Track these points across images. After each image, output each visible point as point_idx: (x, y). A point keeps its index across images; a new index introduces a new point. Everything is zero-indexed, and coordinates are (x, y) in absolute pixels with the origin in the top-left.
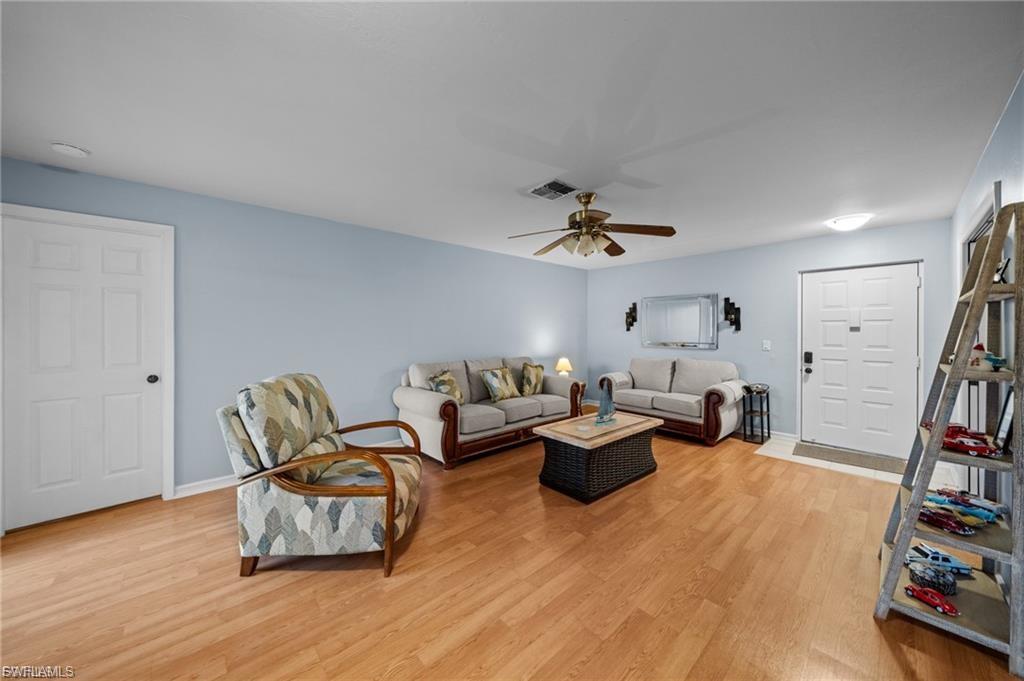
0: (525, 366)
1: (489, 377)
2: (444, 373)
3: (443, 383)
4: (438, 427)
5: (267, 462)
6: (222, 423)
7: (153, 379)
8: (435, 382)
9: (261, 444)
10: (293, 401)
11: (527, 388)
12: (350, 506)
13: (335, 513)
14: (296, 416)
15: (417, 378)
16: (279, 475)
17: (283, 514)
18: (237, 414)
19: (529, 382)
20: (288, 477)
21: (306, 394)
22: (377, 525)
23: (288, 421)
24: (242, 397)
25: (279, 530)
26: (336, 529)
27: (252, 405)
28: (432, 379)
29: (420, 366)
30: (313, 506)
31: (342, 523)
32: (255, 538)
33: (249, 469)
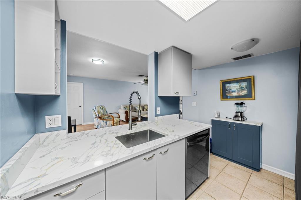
0: (144, 105)
1: (136, 107)
2: (127, 106)
3: (126, 108)
4: (125, 115)
5: (98, 116)
6: (92, 111)
7: (80, 106)
8: (125, 108)
9: (97, 114)
10: (101, 109)
11: (145, 110)
12: (108, 122)
13: (106, 122)
14: (101, 110)
15: (122, 107)
16: (99, 118)
17: (100, 122)
18: (94, 110)
19: (145, 109)
20: (100, 118)
21: (103, 108)
22: (112, 124)
23: (100, 111)
24: (95, 107)
25: (99, 124)
26: (106, 125)
27: (96, 109)
28: (124, 107)
29: (123, 105)
30: (103, 122)
31: (107, 124)
32: (96, 126)
33: (96, 117)
